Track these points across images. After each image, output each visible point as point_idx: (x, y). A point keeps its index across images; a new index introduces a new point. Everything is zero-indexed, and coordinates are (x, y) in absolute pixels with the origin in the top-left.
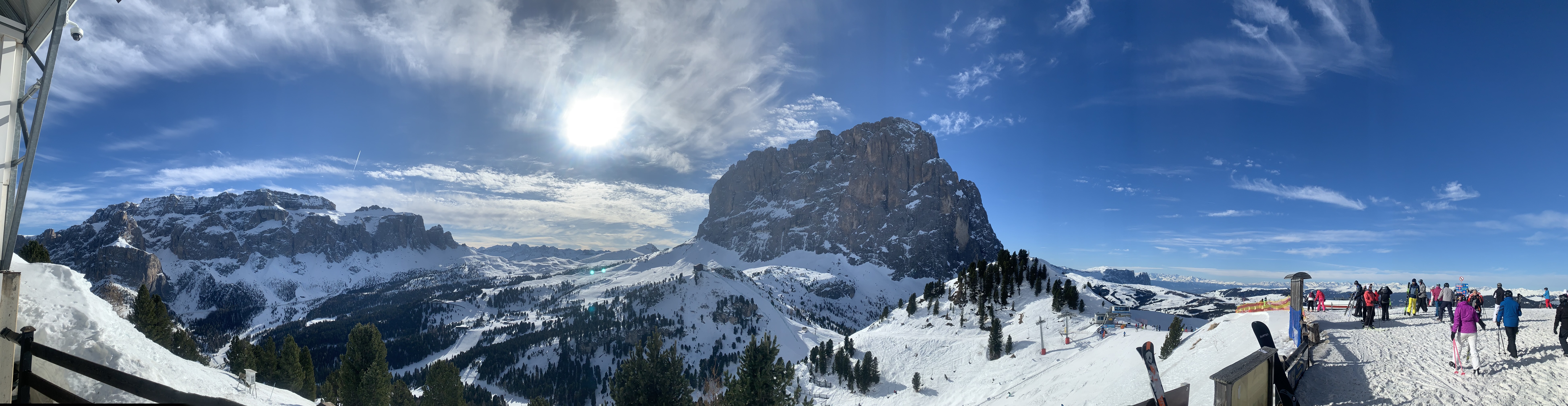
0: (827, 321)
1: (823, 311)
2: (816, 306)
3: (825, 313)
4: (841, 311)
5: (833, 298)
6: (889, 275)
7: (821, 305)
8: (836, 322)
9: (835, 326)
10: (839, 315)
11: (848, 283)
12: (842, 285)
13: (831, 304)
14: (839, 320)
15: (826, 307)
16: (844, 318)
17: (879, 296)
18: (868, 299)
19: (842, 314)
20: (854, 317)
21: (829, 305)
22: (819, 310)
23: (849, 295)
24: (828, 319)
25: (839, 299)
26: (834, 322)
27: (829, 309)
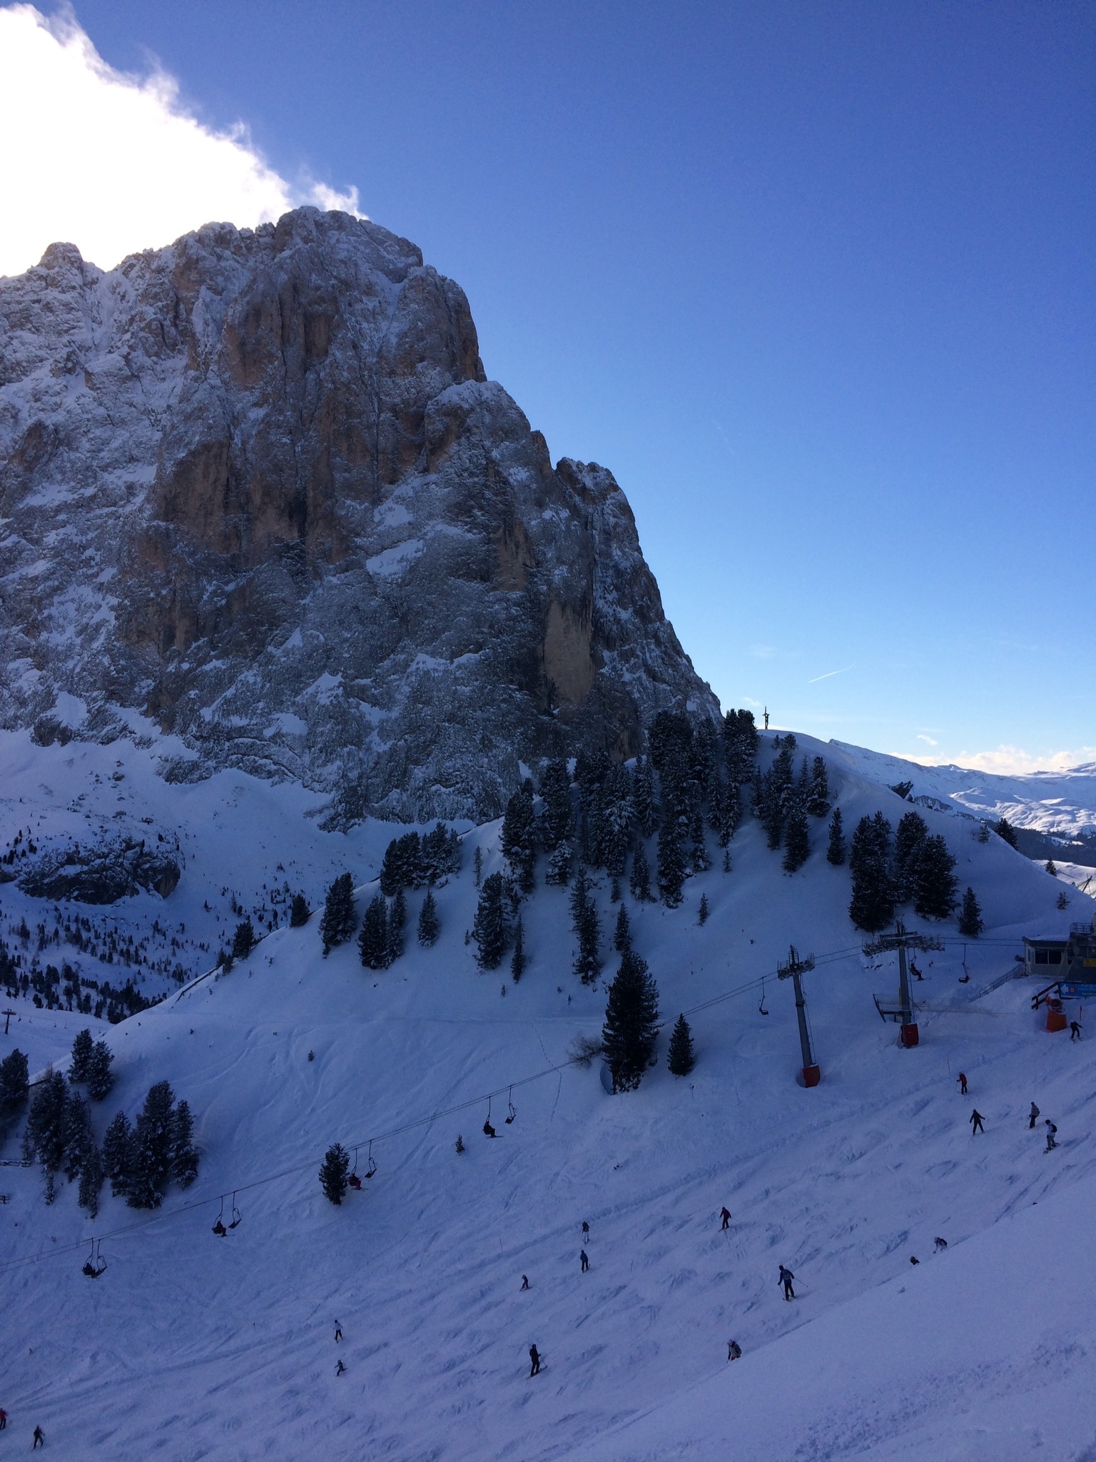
0: (64, 983)
1: (52, 947)
2: (24, 933)
3: (59, 956)
4: (122, 946)
5: (92, 900)
6: (310, 814)
7: (42, 929)
8: (100, 984)
9: (96, 998)
10: (116, 957)
11: (152, 844)
12: (130, 853)
13: (85, 923)
14: (114, 975)
15: (62, 933)
16: (135, 967)
17: (273, 886)
18: (229, 895)
19: (126, 954)
20: (174, 961)
21: (73, 928)
22: (33, 945)
23: (157, 888)
24: (69, 973)
25: (119, 902)
26: (93, 985)
27: (76, 939)
